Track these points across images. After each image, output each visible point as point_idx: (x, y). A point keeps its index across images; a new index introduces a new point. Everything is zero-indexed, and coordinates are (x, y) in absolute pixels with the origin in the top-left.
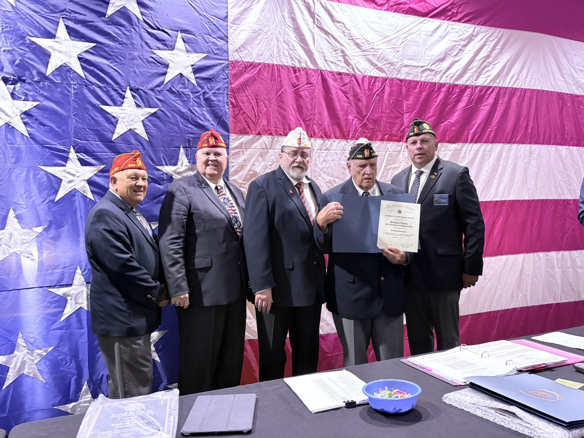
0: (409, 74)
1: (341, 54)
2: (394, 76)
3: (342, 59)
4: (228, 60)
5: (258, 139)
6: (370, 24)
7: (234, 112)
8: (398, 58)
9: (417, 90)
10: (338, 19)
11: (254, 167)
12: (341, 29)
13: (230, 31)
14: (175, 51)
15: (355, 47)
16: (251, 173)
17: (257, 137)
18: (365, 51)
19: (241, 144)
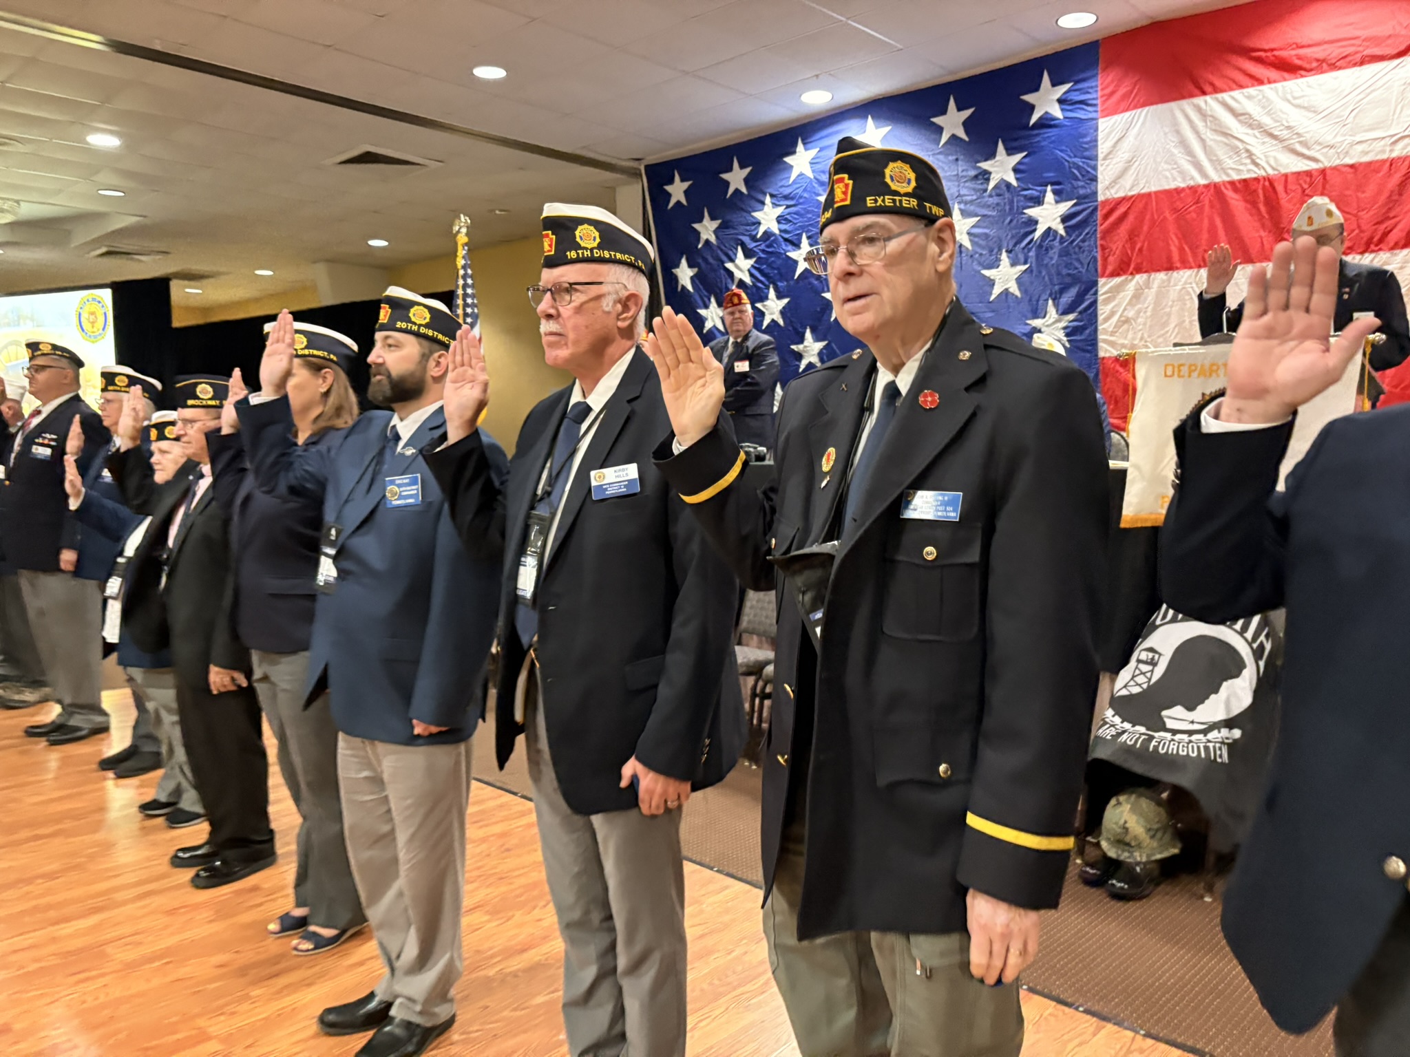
0: (1367, 153)
1: (1244, 155)
2: (1337, 162)
3: (1248, 161)
4: (1097, 201)
5: (1131, 280)
6: (1293, 102)
7: (1104, 254)
8: (1345, 135)
9: (1381, 174)
10: (1241, 112)
11: (1126, 312)
12: (1246, 123)
13: (1100, 169)
14: (1045, 206)
15: (1267, 139)
16: (1123, 319)
17: (1130, 277)
18: (1284, 140)
19: (1111, 288)
